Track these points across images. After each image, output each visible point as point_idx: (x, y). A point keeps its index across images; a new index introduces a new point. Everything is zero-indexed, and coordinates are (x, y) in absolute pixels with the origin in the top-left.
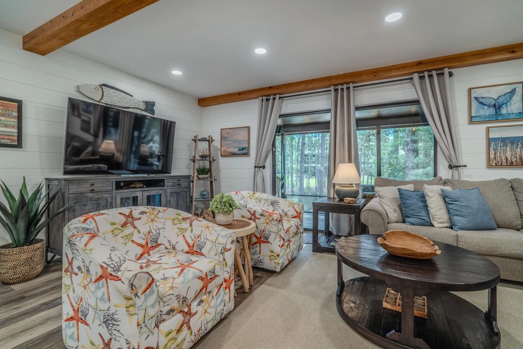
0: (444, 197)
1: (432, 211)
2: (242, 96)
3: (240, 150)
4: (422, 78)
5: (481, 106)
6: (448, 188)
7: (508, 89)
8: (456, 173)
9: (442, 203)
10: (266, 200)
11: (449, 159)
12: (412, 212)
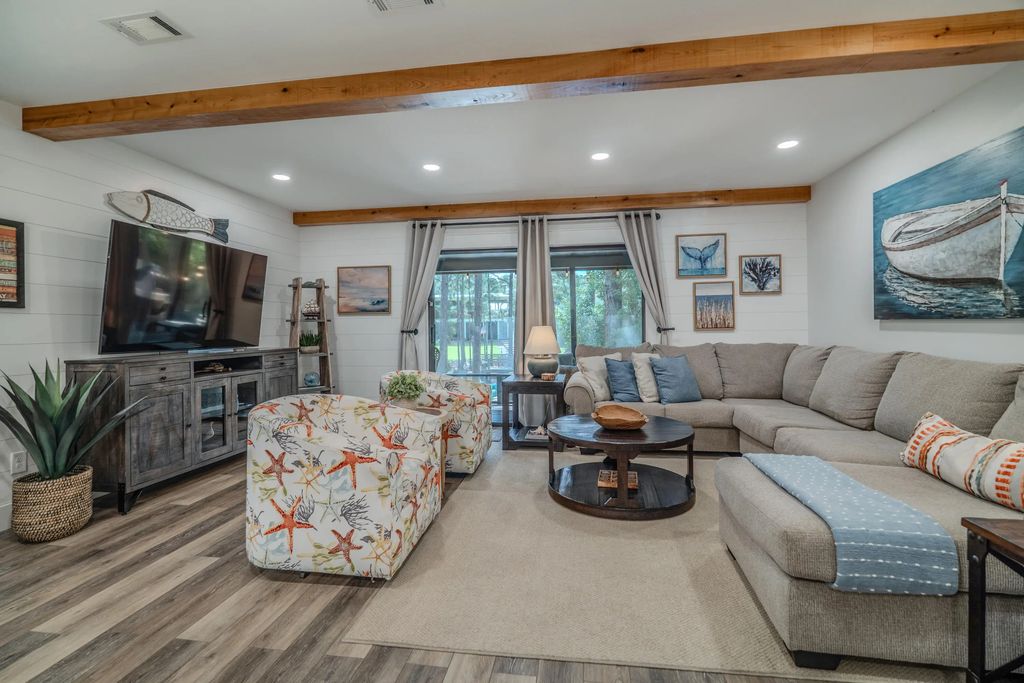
0: (653, 366)
1: (641, 383)
2: (377, 217)
3: (373, 304)
4: (628, 217)
5: (688, 258)
6: (656, 356)
7: (712, 240)
8: (664, 336)
9: (650, 374)
10: (438, 382)
11: (657, 321)
12: (619, 387)
